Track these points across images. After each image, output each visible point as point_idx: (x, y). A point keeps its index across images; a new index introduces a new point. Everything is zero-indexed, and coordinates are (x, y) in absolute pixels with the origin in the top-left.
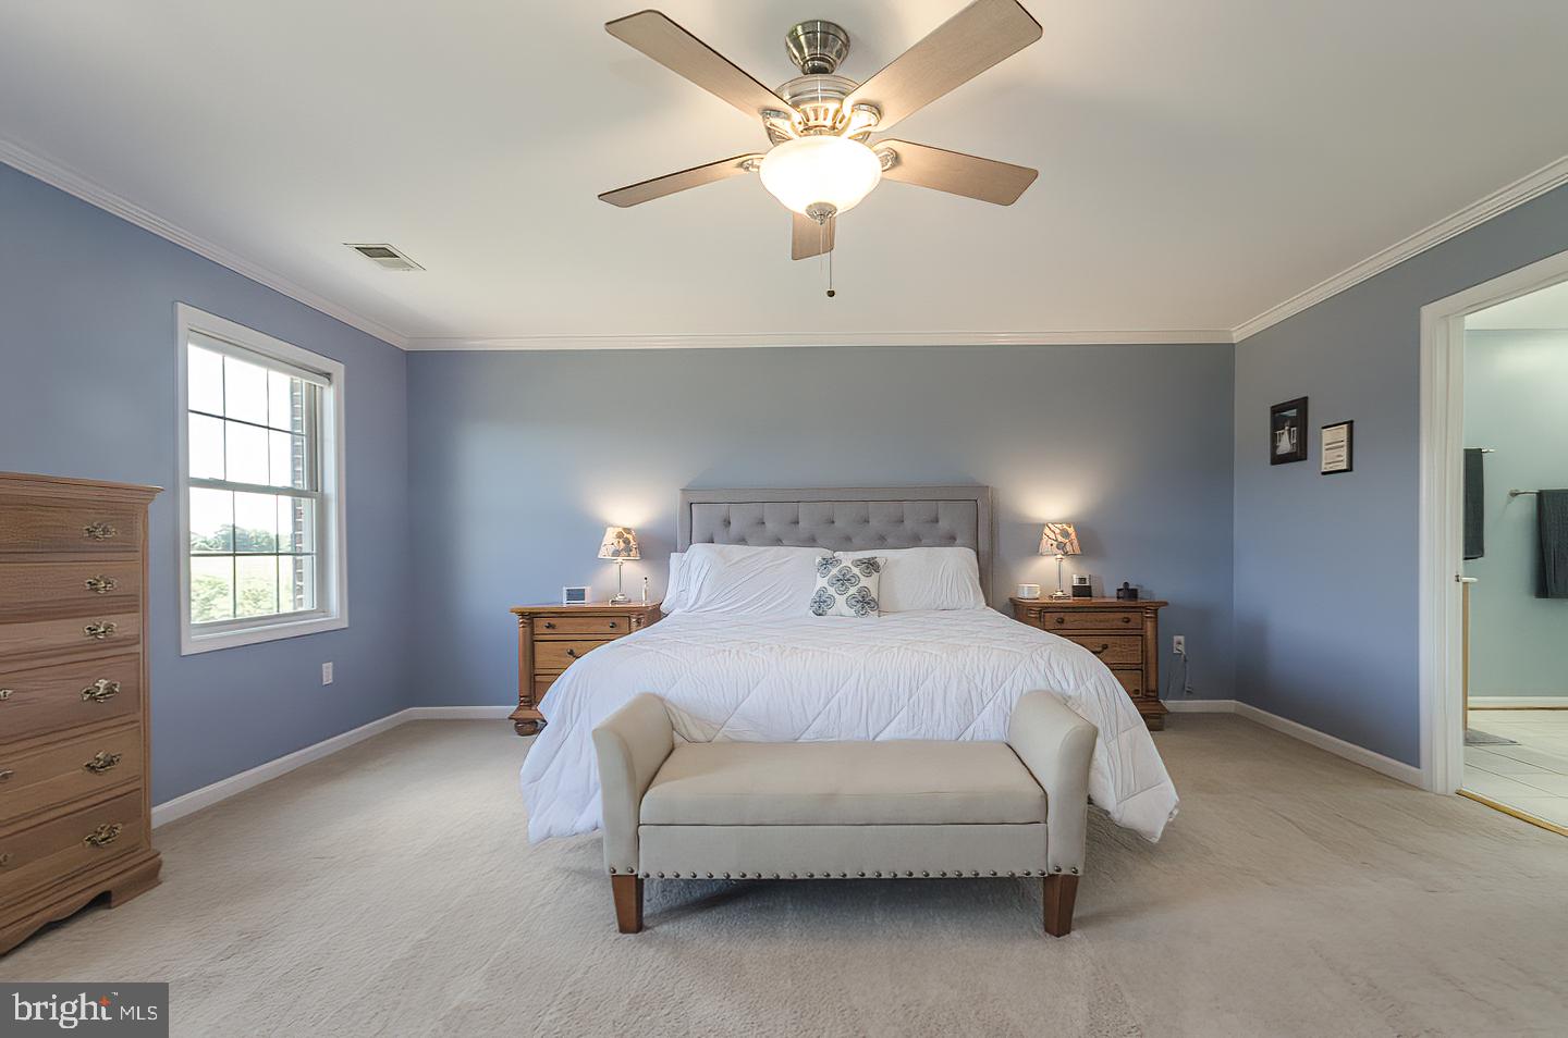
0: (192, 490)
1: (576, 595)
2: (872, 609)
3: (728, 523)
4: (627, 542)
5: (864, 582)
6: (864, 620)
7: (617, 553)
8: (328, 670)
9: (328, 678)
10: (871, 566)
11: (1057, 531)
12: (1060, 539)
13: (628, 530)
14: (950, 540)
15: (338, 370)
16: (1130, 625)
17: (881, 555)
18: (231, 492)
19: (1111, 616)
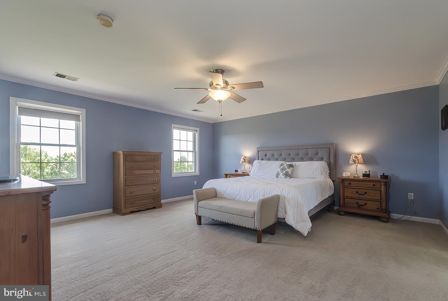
0: (174, 152)
1: (236, 171)
2: (288, 177)
3: (266, 155)
4: (245, 160)
5: (288, 170)
6: (286, 180)
7: (242, 162)
8: (195, 182)
9: (195, 184)
10: (291, 166)
11: (353, 156)
12: (354, 159)
13: (245, 157)
14: (322, 159)
15: (198, 129)
16: (375, 187)
17: (294, 163)
18: (180, 152)
19: (369, 183)
